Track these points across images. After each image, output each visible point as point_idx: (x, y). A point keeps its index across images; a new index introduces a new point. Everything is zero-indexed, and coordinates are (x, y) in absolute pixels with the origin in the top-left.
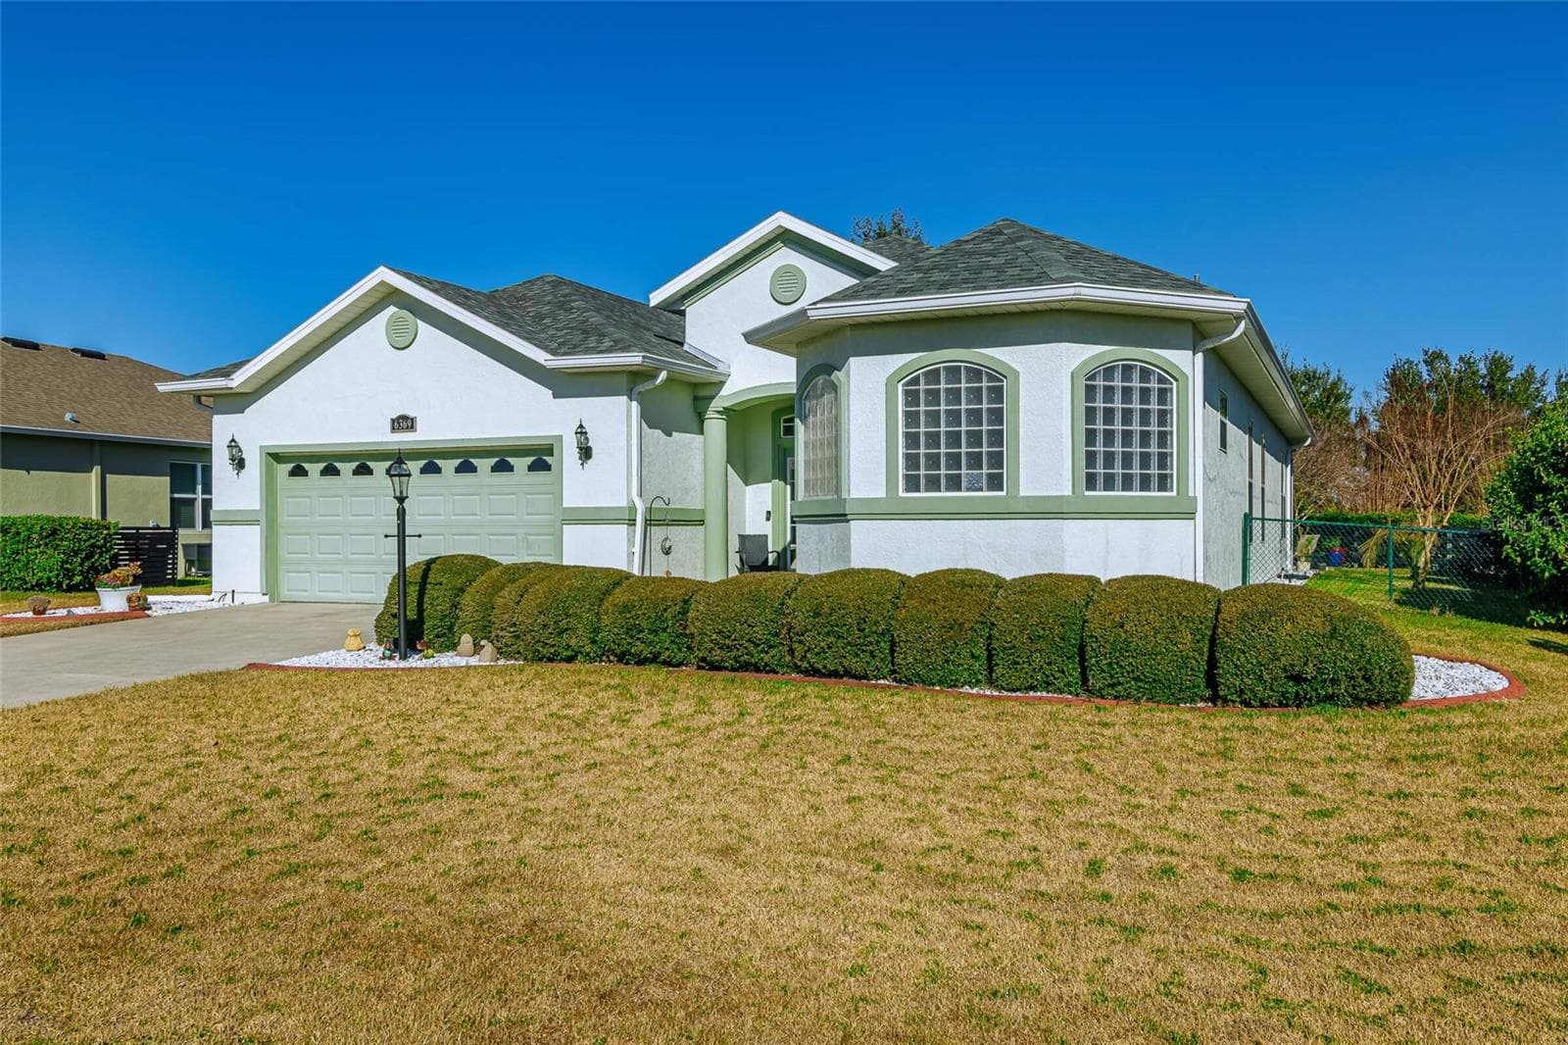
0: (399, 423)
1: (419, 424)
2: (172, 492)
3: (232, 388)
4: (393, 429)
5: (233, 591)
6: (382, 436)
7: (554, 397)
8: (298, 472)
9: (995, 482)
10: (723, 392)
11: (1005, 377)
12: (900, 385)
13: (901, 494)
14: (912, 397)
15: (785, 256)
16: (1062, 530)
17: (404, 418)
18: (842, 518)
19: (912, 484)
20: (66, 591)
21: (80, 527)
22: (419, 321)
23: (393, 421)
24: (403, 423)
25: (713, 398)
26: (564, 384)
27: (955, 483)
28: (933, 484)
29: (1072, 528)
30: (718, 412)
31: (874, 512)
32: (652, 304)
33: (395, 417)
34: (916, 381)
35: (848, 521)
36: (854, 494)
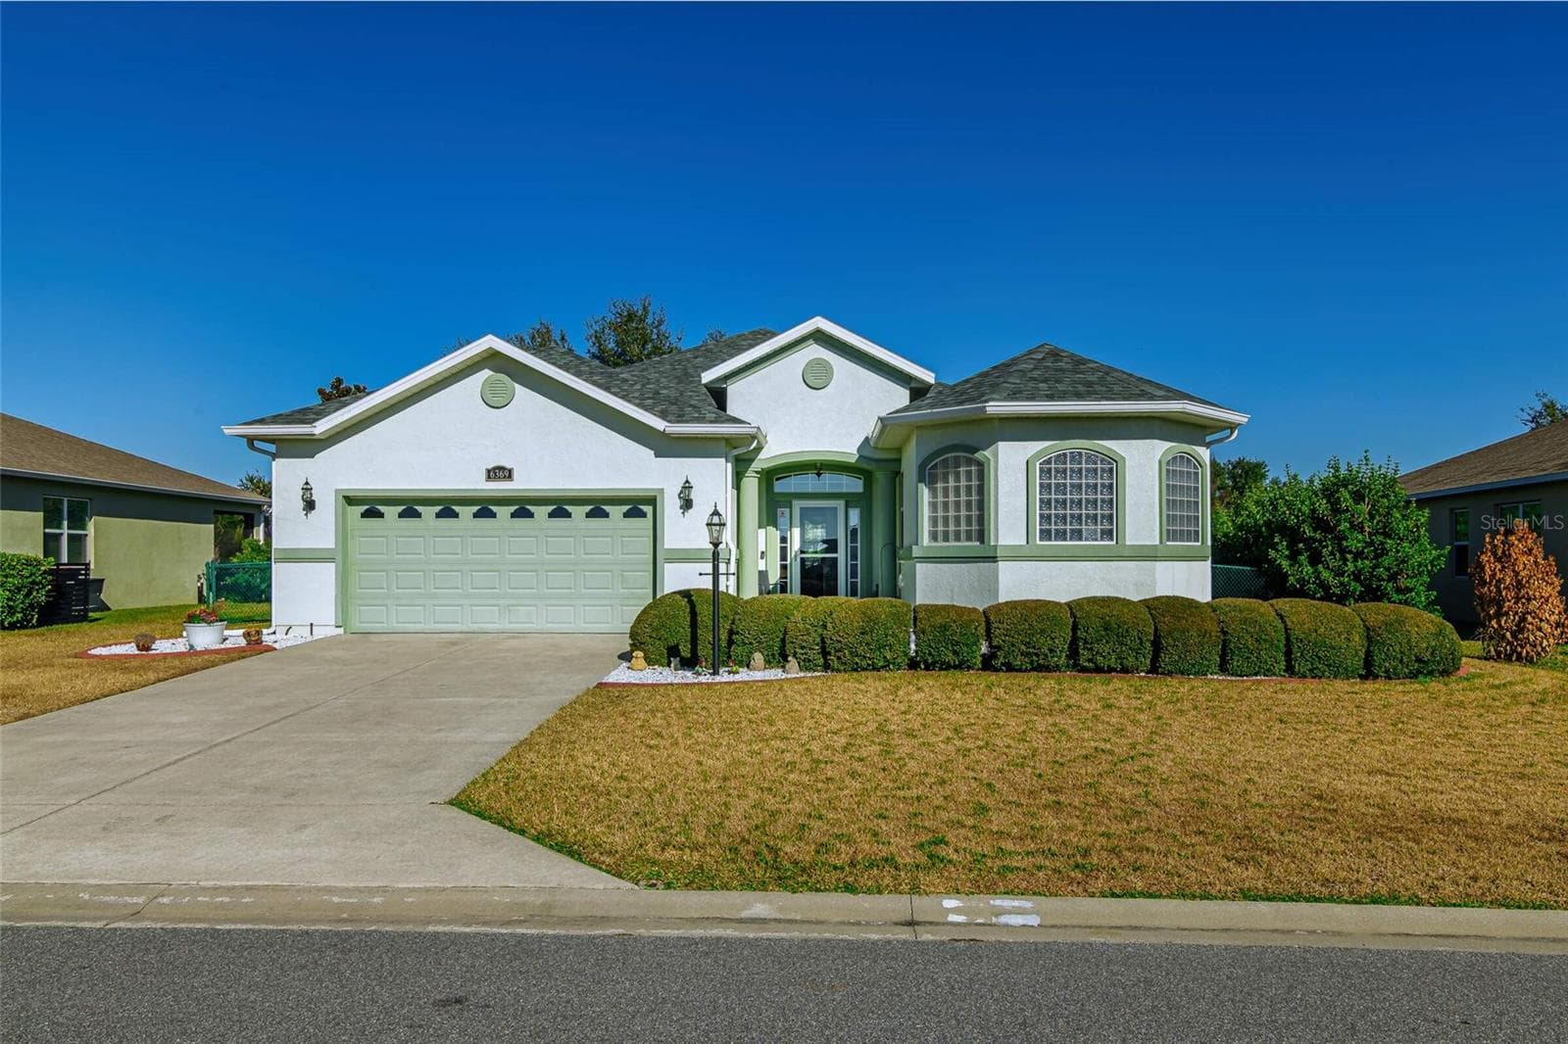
0: (495, 473)
1: (515, 475)
2: (45, 528)
3: (314, 435)
4: (489, 478)
5: (312, 625)
6: (476, 483)
7: (656, 456)
8: (372, 513)
9: (1108, 534)
10: (762, 455)
11: (1116, 462)
12: (1038, 463)
13: (1038, 542)
14: (1046, 472)
15: (815, 351)
16: (1154, 569)
17: (501, 468)
18: (993, 559)
19: (1046, 534)
20: (7, 629)
21: (23, 564)
22: (516, 385)
23: (489, 471)
24: (499, 473)
25: (753, 460)
26: (666, 446)
27: (1078, 535)
28: (1061, 535)
29: (1160, 567)
30: (756, 472)
31: (1017, 555)
32: (704, 381)
33: (490, 467)
34: (1049, 462)
35: (997, 561)
36: (1001, 542)
